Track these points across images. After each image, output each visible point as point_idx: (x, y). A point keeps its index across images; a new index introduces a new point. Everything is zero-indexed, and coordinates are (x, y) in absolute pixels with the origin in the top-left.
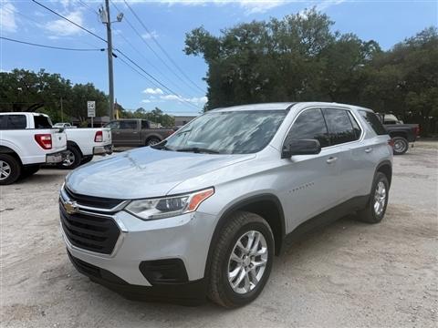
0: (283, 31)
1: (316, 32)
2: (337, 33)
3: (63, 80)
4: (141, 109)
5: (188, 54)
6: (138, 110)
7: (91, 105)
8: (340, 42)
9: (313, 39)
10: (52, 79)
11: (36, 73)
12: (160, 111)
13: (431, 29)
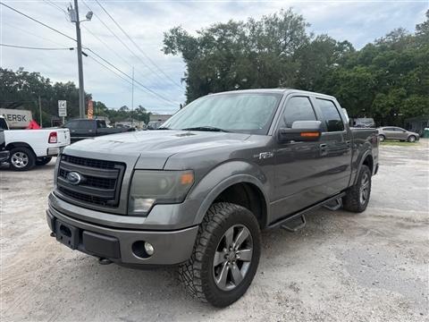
0: (260, 31)
1: (292, 33)
2: (312, 34)
3: (42, 79)
4: (125, 107)
5: (166, 53)
6: (122, 109)
7: (62, 104)
8: (315, 43)
9: (289, 39)
10: (32, 78)
11: (14, 71)
12: (144, 109)
13: (400, 30)
